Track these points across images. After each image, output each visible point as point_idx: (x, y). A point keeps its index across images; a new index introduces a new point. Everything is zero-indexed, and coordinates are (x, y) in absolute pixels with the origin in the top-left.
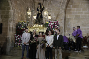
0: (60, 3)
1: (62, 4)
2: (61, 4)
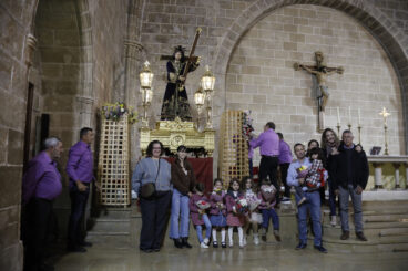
0: (212, 53)
1: (218, 57)
2: (216, 57)
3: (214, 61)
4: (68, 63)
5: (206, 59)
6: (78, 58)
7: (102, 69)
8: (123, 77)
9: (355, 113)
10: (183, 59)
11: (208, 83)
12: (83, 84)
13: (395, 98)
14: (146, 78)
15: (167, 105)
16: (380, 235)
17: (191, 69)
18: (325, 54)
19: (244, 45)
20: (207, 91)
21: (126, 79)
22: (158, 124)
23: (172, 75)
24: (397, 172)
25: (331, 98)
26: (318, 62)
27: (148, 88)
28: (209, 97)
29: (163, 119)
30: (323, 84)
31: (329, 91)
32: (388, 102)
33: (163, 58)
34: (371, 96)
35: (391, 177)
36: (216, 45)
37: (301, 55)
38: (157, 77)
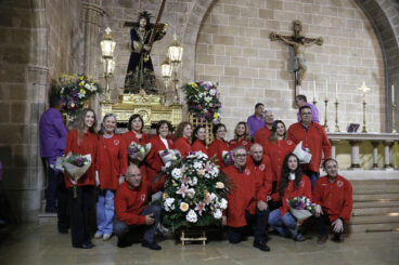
0: (181, 21)
1: (188, 25)
2: (185, 24)
3: (183, 30)
4: (17, 27)
5: (175, 27)
6: (28, 22)
7: (57, 36)
8: (82, 46)
9: (332, 88)
11: (175, 53)
12: (35, 51)
13: (377, 72)
14: (108, 47)
15: (131, 77)
16: (353, 216)
17: (158, 37)
18: (303, 24)
19: (216, 11)
20: (174, 62)
21: (85, 47)
22: (121, 98)
23: (136, 44)
24: (376, 150)
25: (309, 71)
26: (296, 32)
27: (110, 58)
28: (178, 67)
29: (126, 92)
30: (301, 56)
31: (308, 65)
32: (370, 76)
33: (127, 24)
34: (351, 71)
35: (370, 155)
36: (186, 11)
37: (278, 23)
38: (119, 46)
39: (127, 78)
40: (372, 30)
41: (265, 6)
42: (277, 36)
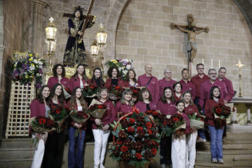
0: (105, 13)
1: (110, 17)
2: (108, 16)
3: (107, 20)
5: (101, 18)
7: (12, 22)
8: (31, 29)
10: (82, 17)
11: (101, 37)
13: (249, 53)
14: (51, 32)
15: (68, 54)
16: (234, 160)
18: (195, 17)
19: (130, 7)
20: (100, 44)
21: (33, 31)
23: (72, 30)
24: (249, 111)
26: (190, 23)
27: (53, 40)
28: (102, 49)
32: (244, 56)
33: (65, 15)
34: (230, 51)
35: (244, 114)
36: (109, 7)
37: (176, 17)
38: (60, 31)
39: (65, 55)
40: (245, 22)
41: (166, 4)
42: (176, 26)
